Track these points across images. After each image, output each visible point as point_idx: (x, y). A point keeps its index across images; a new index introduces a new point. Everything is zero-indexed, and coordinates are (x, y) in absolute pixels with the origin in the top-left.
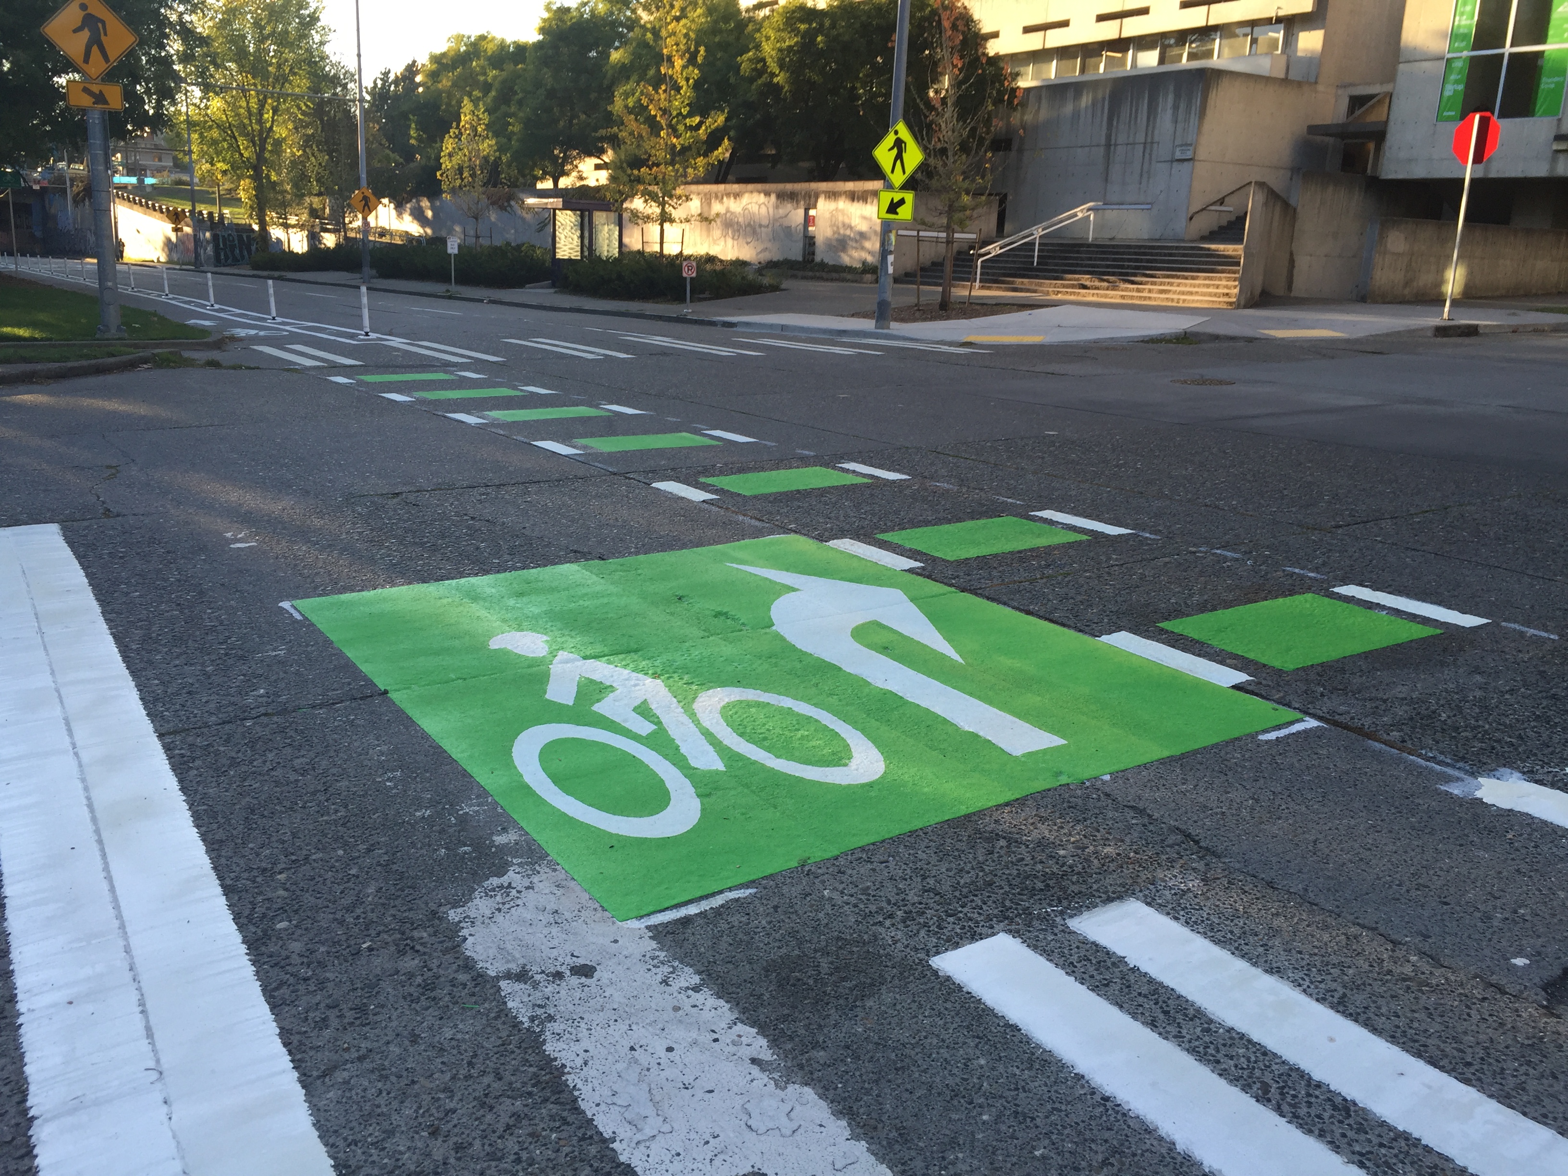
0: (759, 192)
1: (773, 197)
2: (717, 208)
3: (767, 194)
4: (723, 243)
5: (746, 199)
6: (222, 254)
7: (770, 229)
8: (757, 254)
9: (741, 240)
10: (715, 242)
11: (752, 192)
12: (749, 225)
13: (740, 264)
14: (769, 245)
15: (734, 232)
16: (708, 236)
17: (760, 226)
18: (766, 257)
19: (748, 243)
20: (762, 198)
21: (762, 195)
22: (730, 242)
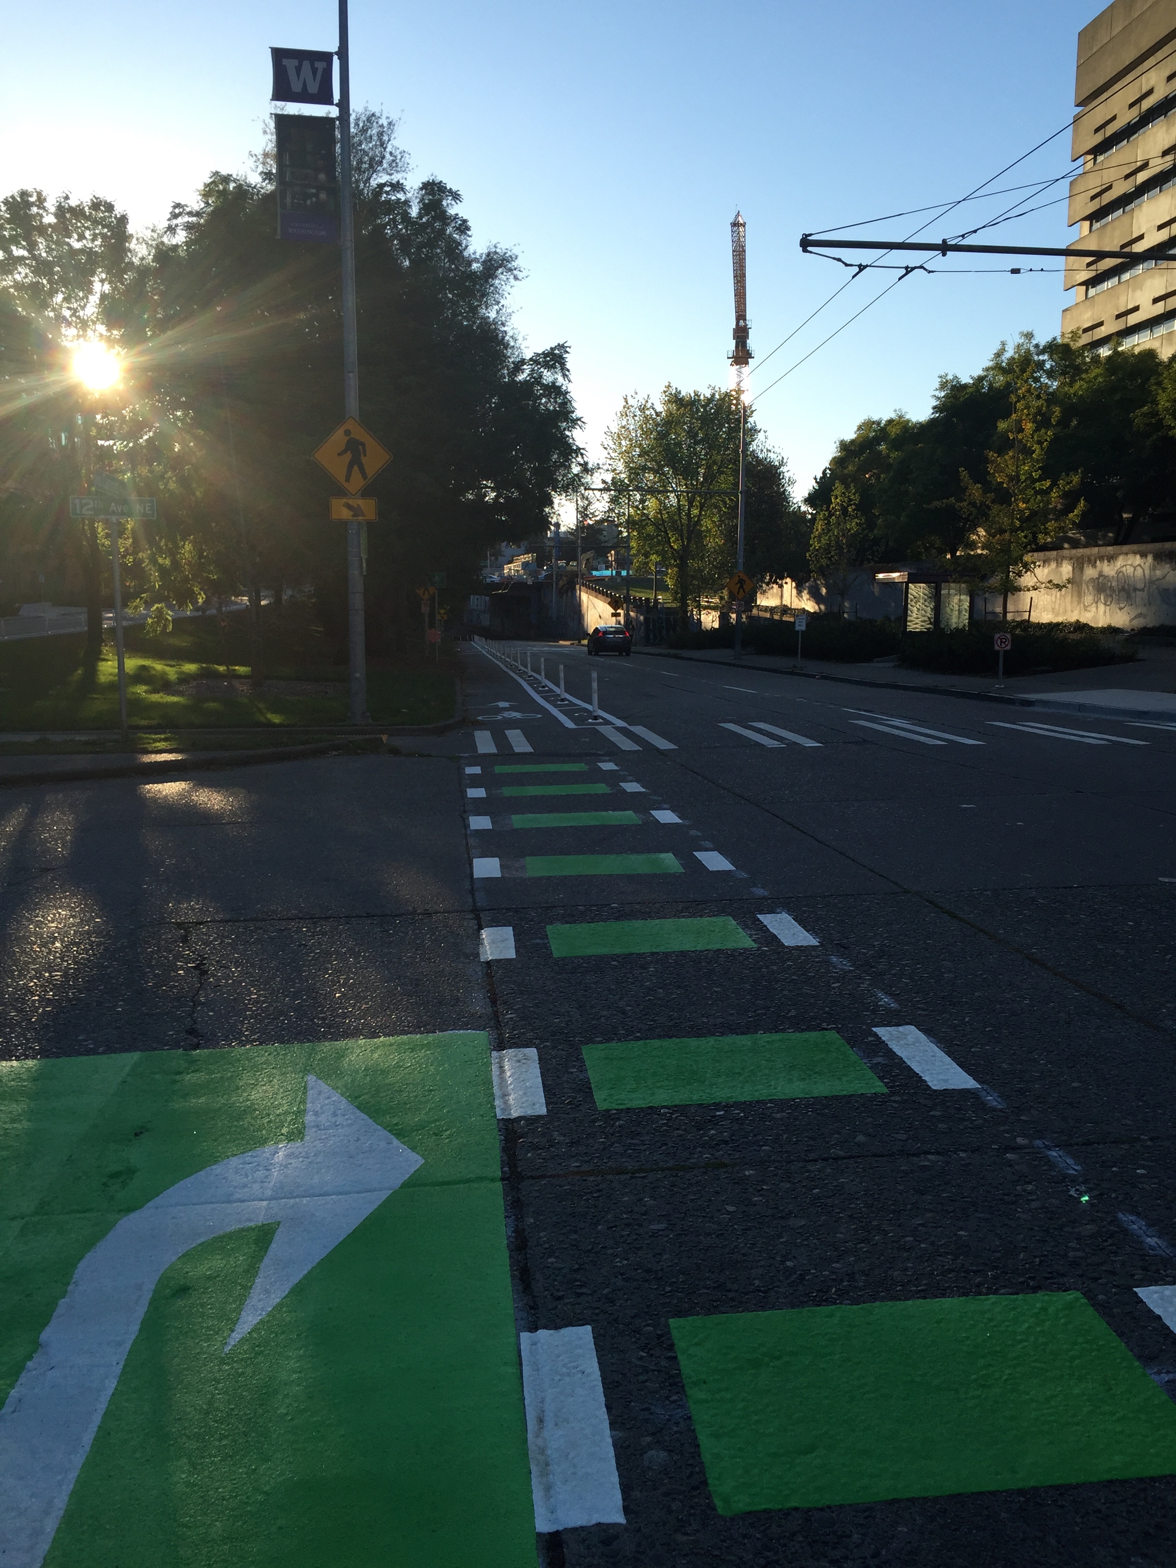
0: (1135, 553)
1: (1150, 558)
2: (1090, 572)
3: (1143, 555)
4: (1094, 609)
5: (1120, 562)
6: (651, 636)
7: (1145, 593)
8: (1131, 620)
9: (1113, 605)
10: (1086, 608)
11: (1127, 554)
12: (1123, 589)
13: (1111, 631)
14: (1144, 610)
15: (1106, 596)
16: (1079, 602)
17: (1135, 590)
18: (1139, 623)
19: (1121, 609)
20: (1138, 560)
21: (1138, 557)
22: (1102, 607)
